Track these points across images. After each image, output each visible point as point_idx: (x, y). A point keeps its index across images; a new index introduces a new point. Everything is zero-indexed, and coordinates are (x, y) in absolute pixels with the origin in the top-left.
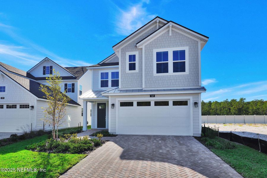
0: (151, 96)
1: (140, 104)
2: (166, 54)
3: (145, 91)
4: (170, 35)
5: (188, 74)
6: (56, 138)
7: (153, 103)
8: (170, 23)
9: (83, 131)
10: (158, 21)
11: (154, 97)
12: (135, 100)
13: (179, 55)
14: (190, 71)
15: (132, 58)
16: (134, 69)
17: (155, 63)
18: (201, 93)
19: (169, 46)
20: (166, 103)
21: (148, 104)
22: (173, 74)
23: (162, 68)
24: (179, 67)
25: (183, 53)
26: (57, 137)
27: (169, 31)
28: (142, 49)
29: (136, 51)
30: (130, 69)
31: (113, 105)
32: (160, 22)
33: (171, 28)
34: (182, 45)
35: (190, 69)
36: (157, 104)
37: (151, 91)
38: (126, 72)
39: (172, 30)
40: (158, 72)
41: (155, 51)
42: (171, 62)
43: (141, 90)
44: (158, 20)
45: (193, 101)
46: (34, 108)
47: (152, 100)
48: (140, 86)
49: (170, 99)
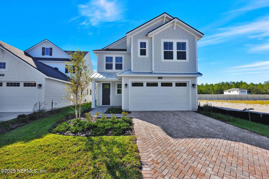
0: (159, 78)
1: (149, 85)
2: (171, 44)
3: (155, 73)
4: (175, 29)
5: (188, 61)
6: (78, 117)
7: (159, 84)
8: (176, 19)
9: (93, 109)
10: (165, 16)
11: (162, 79)
12: (145, 81)
13: (182, 46)
14: (189, 59)
15: (143, 45)
16: (145, 54)
17: (163, 50)
18: (197, 77)
19: (174, 38)
20: (170, 85)
21: (155, 85)
22: (177, 61)
23: (168, 56)
24: (182, 56)
25: (184, 44)
26: (80, 116)
27: (173, 26)
28: (152, 38)
29: (146, 39)
30: (141, 54)
31: (126, 85)
32: (167, 18)
33: (176, 23)
34: (184, 38)
35: (189, 58)
36: (163, 85)
37: (160, 74)
38: (138, 57)
39: (176, 26)
40: (165, 58)
41: (163, 41)
42: (175, 51)
43: (151, 73)
44: (165, 15)
45: (192, 83)
46: (42, 86)
47: (159, 82)
48: (150, 69)
49: (174, 81)
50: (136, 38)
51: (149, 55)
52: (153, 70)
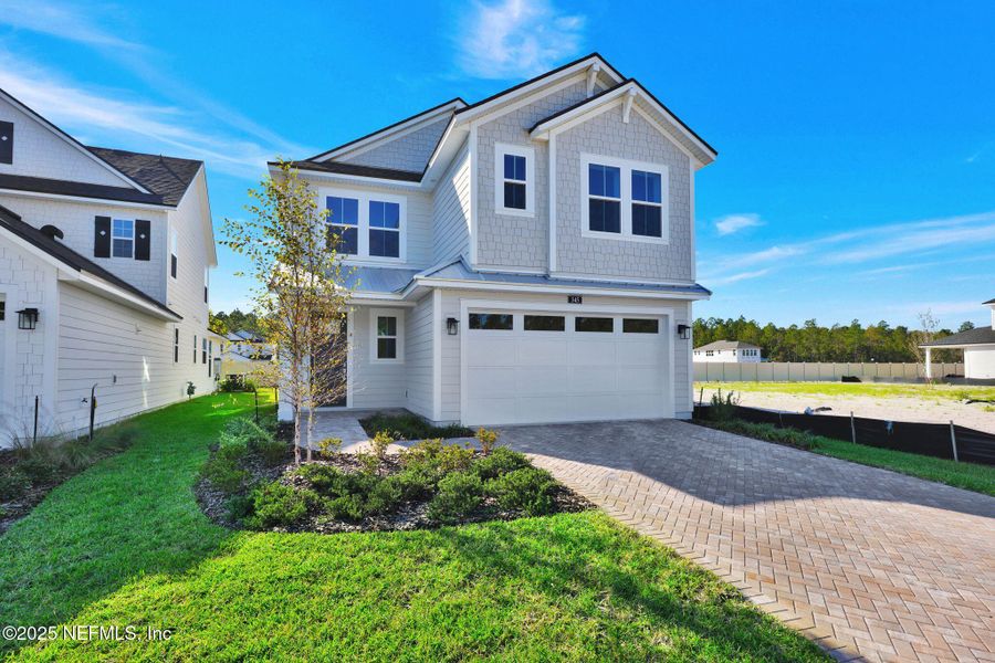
0: (572, 299)
2: (614, 173)
3: (557, 281)
4: (626, 119)
5: (667, 243)
6: (303, 458)
7: (570, 323)
8: (632, 83)
10: (596, 68)
11: (580, 302)
12: (519, 309)
13: (646, 184)
14: (671, 237)
15: (515, 166)
16: (521, 204)
17: (585, 196)
18: (691, 301)
19: (622, 154)
20: (603, 325)
21: (555, 323)
22: (632, 240)
23: (604, 217)
24: (647, 222)
25: (654, 179)
27: (621, 108)
28: (547, 142)
29: (527, 145)
30: (508, 203)
31: (451, 322)
32: (601, 74)
33: (631, 99)
34: (653, 159)
35: (672, 230)
36: (584, 324)
37: (574, 283)
38: (497, 212)
39: (632, 109)
40: (594, 225)
41: (587, 159)
42: (626, 201)
43: (545, 278)
44: (597, 64)
45: (676, 321)
46: (40, 317)
47: (571, 312)
48: (538, 263)
49: (618, 312)
50: (488, 136)
51: (538, 206)
52: (553, 267)
